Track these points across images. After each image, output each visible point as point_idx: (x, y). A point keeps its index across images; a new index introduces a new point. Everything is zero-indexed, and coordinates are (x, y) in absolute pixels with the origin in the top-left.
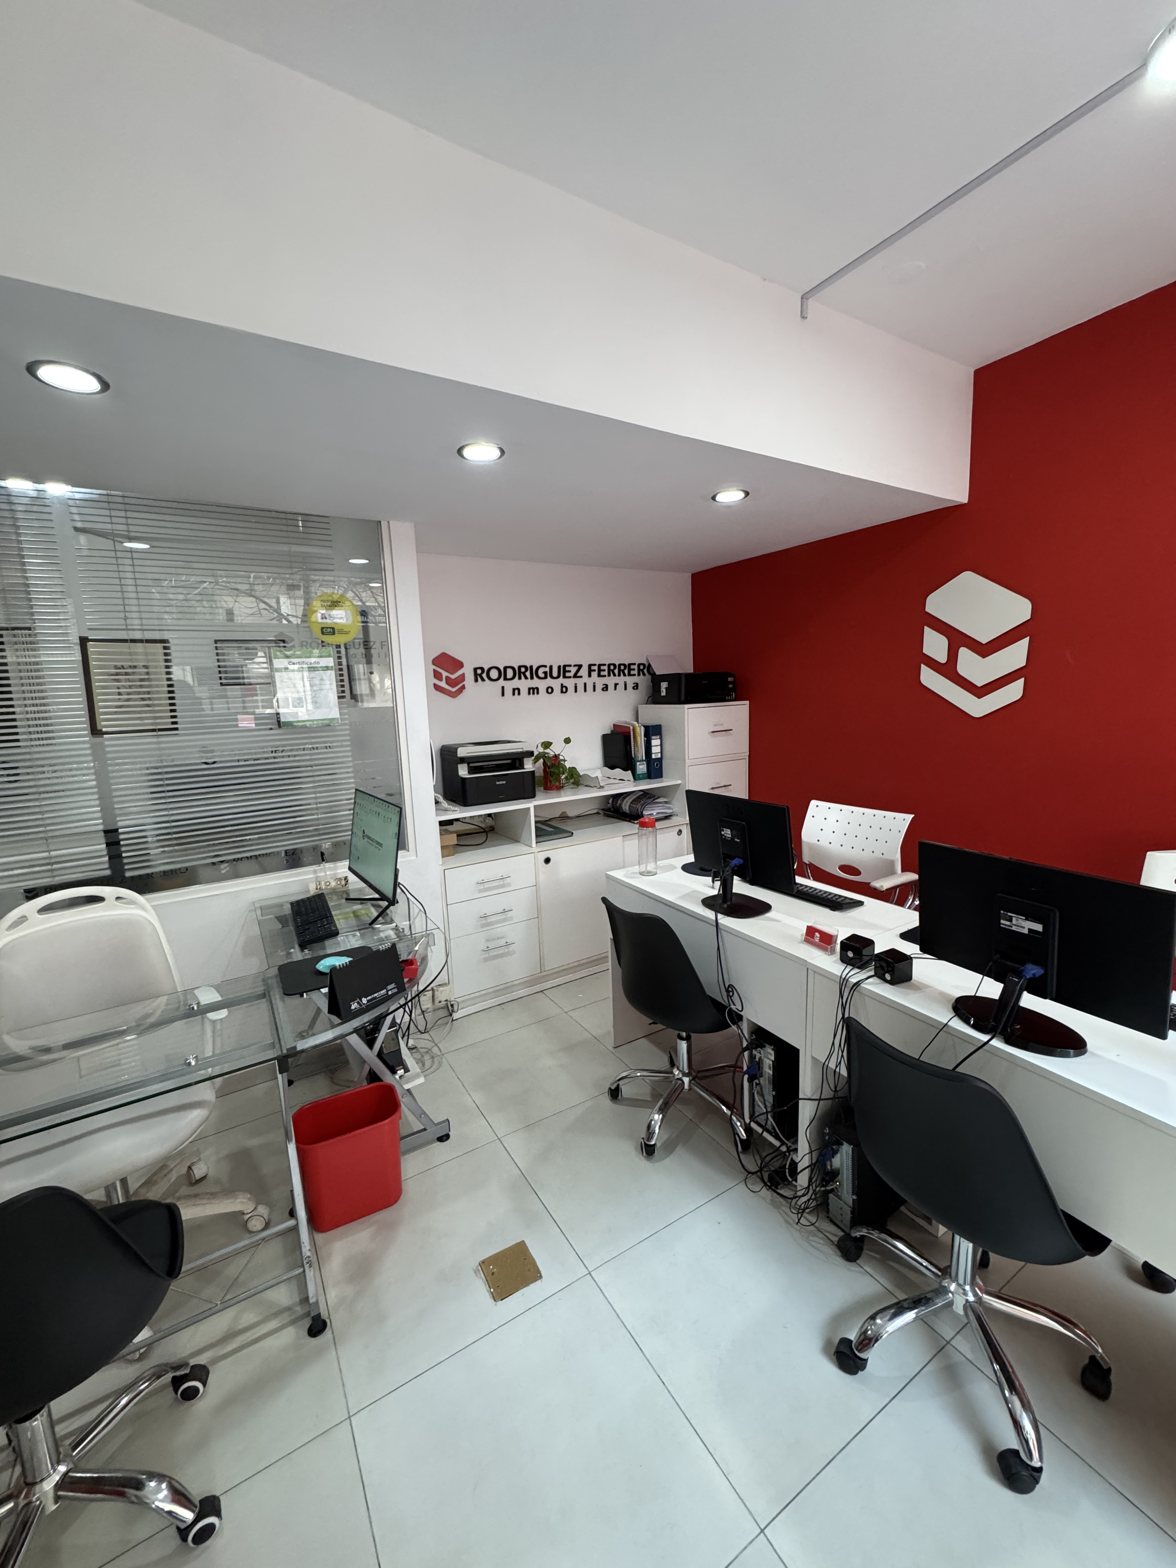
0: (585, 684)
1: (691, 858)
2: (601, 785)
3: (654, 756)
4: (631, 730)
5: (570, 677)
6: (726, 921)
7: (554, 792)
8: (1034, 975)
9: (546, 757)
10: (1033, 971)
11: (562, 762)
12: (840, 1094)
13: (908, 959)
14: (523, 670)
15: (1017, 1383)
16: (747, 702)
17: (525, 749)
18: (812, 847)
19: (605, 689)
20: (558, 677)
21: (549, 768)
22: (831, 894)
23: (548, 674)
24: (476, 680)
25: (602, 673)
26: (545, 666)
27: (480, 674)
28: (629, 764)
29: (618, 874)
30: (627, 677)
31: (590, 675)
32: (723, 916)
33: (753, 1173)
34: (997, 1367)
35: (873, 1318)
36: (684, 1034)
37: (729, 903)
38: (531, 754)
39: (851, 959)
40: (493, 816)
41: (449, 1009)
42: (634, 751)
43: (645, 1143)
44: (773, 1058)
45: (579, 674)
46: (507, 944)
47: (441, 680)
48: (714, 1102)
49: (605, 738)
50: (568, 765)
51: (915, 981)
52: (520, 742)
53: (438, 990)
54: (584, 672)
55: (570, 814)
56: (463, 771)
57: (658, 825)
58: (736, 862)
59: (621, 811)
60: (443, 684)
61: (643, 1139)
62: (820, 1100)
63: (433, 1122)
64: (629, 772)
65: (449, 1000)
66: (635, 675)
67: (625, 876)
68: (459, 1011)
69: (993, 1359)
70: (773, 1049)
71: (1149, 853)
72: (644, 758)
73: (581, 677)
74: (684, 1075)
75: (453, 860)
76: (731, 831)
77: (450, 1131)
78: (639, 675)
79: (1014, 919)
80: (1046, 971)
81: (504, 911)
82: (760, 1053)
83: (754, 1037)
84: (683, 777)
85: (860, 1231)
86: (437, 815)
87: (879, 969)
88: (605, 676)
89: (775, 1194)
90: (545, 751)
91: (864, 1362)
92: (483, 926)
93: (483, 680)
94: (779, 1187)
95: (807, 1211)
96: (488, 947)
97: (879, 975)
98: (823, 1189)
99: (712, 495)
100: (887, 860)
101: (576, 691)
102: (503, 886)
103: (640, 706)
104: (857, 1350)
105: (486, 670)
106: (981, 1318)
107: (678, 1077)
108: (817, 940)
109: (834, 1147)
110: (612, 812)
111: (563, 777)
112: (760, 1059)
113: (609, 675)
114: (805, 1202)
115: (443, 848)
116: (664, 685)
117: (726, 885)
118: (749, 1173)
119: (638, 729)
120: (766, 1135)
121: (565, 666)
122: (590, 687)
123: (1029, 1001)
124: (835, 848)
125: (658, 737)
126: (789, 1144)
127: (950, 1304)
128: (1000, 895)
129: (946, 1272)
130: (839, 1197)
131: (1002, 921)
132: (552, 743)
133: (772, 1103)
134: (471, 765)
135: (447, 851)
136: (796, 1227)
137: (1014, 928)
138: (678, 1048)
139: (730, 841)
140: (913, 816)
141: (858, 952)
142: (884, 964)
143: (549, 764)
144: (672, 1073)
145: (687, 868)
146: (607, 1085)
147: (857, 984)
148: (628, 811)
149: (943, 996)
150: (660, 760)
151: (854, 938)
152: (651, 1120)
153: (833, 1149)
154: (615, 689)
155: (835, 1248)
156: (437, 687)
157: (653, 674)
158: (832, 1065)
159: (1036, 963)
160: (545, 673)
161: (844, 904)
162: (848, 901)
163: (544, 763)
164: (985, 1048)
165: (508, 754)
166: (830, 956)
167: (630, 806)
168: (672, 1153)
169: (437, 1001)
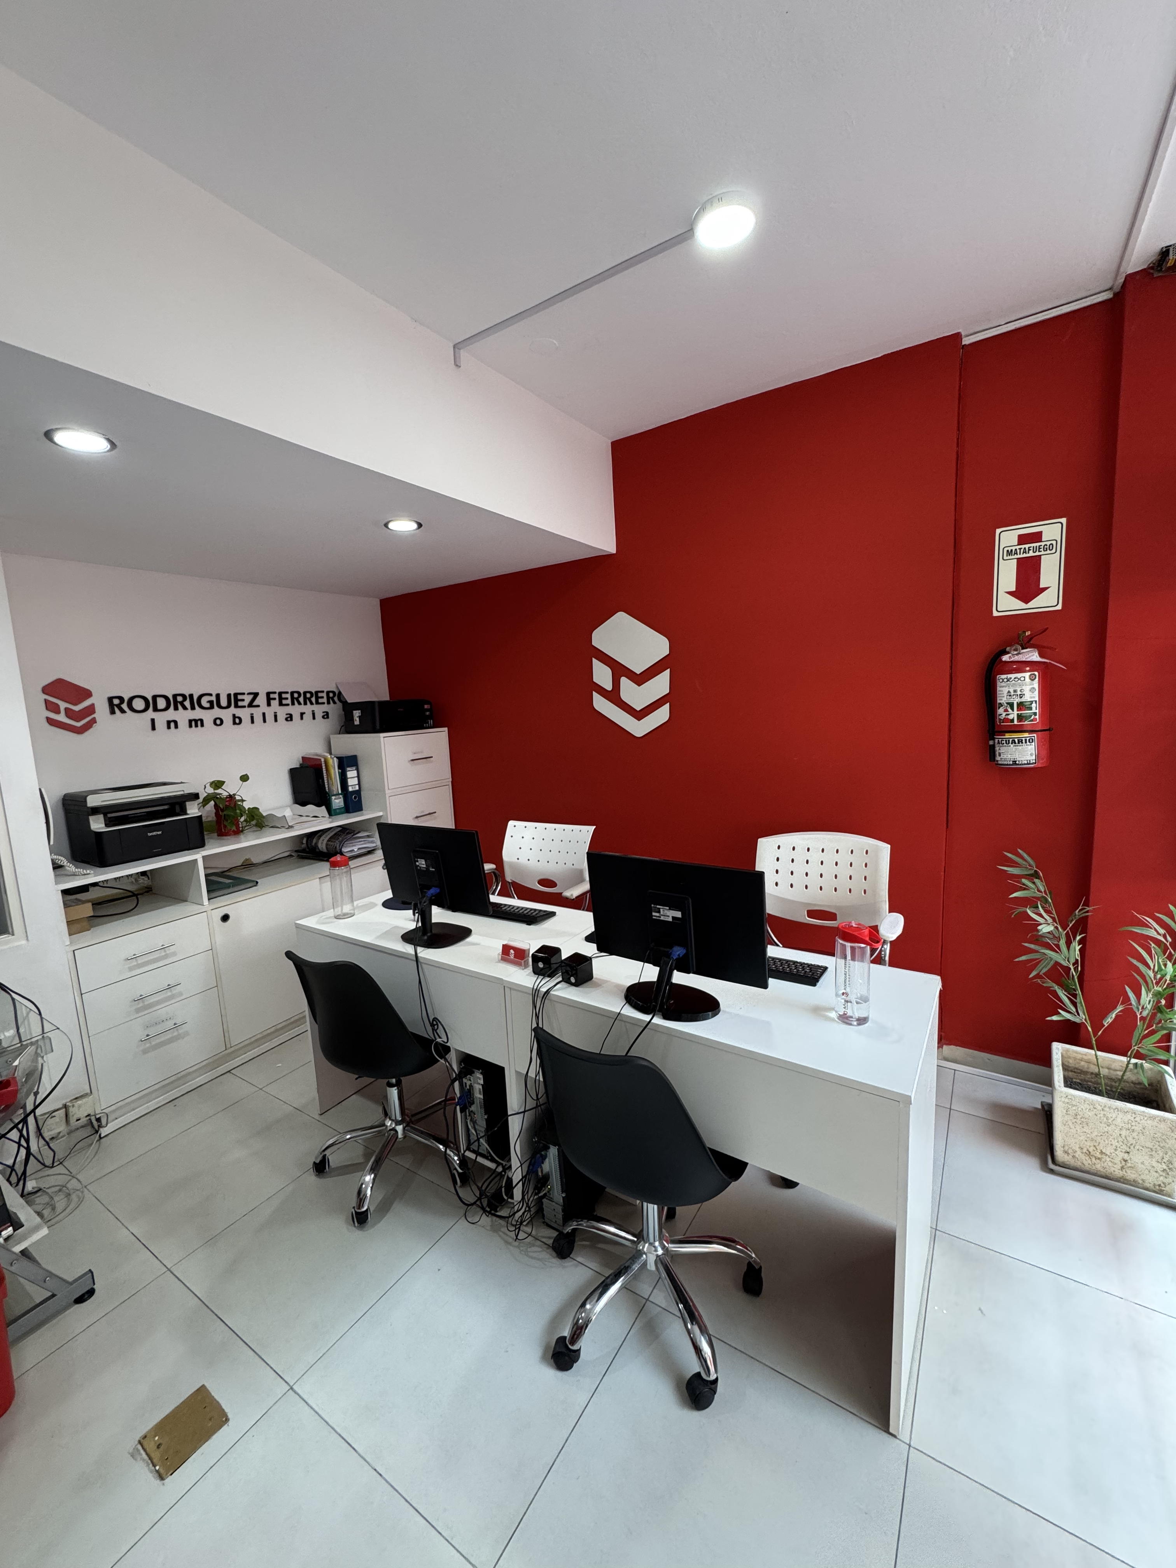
0: (264, 714)
1: (389, 894)
2: (290, 824)
3: (350, 789)
4: (323, 763)
5: (244, 707)
6: (425, 953)
7: (231, 838)
8: (679, 955)
9: (217, 798)
10: (678, 952)
11: (239, 803)
12: (541, 1101)
13: (588, 960)
14: (180, 699)
15: (697, 1314)
16: (446, 729)
17: (187, 791)
18: (514, 867)
19: (289, 719)
20: (229, 706)
21: (222, 810)
22: (527, 909)
23: (215, 703)
24: (113, 712)
25: (284, 702)
26: (211, 695)
27: (116, 705)
28: (322, 799)
29: (311, 922)
30: (315, 705)
31: (269, 704)
32: (423, 949)
33: (472, 1204)
34: (681, 1306)
35: (583, 1305)
36: (394, 1081)
37: (429, 934)
38: (196, 796)
39: (542, 969)
40: (149, 874)
41: (94, 1124)
42: (328, 784)
43: (355, 1211)
44: (482, 1082)
45: (255, 703)
46: (176, 1026)
47: (58, 712)
48: (429, 1143)
49: (293, 772)
50: (246, 805)
51: (596, 978)
52: (182, 783)
53: (73, 1106)
54: (261, 700)
55: (255, 860)
56: (97, 824)
57: (352, 864)
58: (433, 891)
59: (317, 850)
60: (62, 718)
61: (354, 1208)
62: (524, 1112)
63: (64, 1280)
64: (324, 807)
65: (92, 1114)
66: (323, 703)
67: (318, 923)
68: (109, 1125)
69: (678, 1301)
70: (481, 1073)
71: (759, 840)
72: (340, 792)
73: (258, 706)
74: (398, 1123)
75: (86, 937)
76: (426, 861)
77: (94, 1284)
78: (329, 703)
79: (661, 910)
80: (687, 950)
81: (170, 987)
82: (470, 1080)
83: (463, 1065)
84: (384, 809)
85: (571, 1226)
86: (57, 883)
87: (566, 974)
88: (288, 705)
89: (494, 1218)
90: (216, 791)
91: (577, 1352)
92: (138, 1011)
93: (123, 711)
94: (498, 1209)
95: (525, 1223)
96: (148, 1035)
97: (566, 980)
98: (536, 1197)
99: (384, 522)
100: (576, 869)
101: (253, 722)
102: (166, 957)
103: (332, 736)
104: (570, 1344)
105: (126, 700)
106: (668, 1267)
107: (391, 1128)
108: (512, 956)
109: (543, 1153)
110: (307, 852)
111: (242, 819)
112: (471, 1086)
113: (293, 704)
114: (521, 1216)
115: (69, 923)
116: (357, 714)
117: (425, 916)
118: (468, 1205)
119: (330, 762)
120: (480, 1160)
121: (236, 695)
122: (270, 717)
123: (679, 978)
124: (533, 864)
125: (354, 768)
126: (504, 1163)
127: (645, 1264)
128: (650, 891)
129: (640, 1236)
130: (551, 1200)
131: (654, 914)
132: (224, 782)
133: (485, 1127)
134: (109, 815)
135: (75, 926)
136: (516, 1243)
137: (662, 918)
138: (389, 1097)
139: (425, 871)
140: (595, 827)
141: (546, 961)
142: (568, 969)
143: (221, 806)
144: (384, 1125)
145: (387, 904)
146: (315, 1158)
147: (548, 992)
148: (325, 850)
149: (618, 986)
150: (358, 793)
151: (544, 949)
152: (362, 1184)
153: (542, 1155)
154: (302, 718)
155: (550, 1251)
156: (51, 721)
157: (344, 703)
158: (532, 1074)
159: (679, 945)
160: (211, 702)
161: (539, 917)
162: (542, 913)
163: (216, 806)
164: (648, 1027)
165: (162, 798)
166: (525, 970)
167: (327, 845)
168: (388, 1211)
169: (73, 1120)
